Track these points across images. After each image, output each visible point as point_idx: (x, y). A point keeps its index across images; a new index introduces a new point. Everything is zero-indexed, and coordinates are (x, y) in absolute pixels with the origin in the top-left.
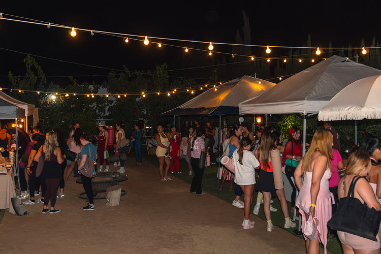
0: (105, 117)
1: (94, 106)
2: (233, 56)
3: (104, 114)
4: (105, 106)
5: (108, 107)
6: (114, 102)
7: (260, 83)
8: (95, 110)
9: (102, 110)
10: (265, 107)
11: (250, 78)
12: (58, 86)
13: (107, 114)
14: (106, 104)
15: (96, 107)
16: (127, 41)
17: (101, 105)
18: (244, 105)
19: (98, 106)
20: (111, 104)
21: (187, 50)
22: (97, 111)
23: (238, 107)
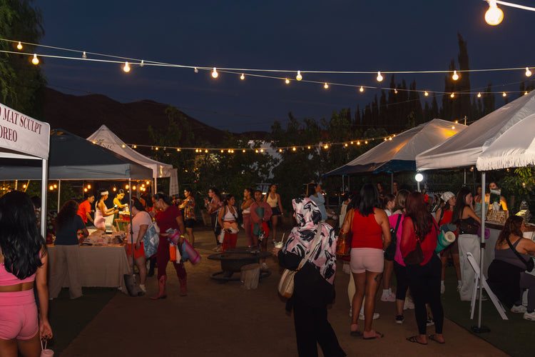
0: (268, 181)
1: (255, 167)
2: (396, 92)
3: (268, 176)
4: (269, 166)
5: (272, 167)
6: (281, 161)
7: (453, 128)
8: (257, 172)
9: (265, 171)
10: (443, 159)
11: (441, 122)
12: (208, 143)
13: (272, 176)
14: (270, 163)
15: (257, 168)
16: (242, 77)
17: (263, 166)
18: (423, 158)
19: (259, 167)
20: (276, 163)
21: (326, 86)
22: (259, 174)
23: (414, 162)
